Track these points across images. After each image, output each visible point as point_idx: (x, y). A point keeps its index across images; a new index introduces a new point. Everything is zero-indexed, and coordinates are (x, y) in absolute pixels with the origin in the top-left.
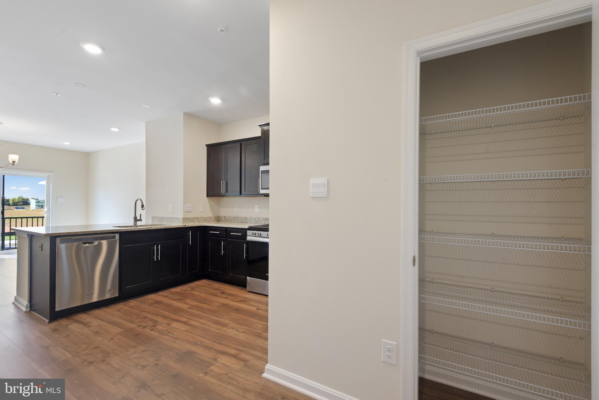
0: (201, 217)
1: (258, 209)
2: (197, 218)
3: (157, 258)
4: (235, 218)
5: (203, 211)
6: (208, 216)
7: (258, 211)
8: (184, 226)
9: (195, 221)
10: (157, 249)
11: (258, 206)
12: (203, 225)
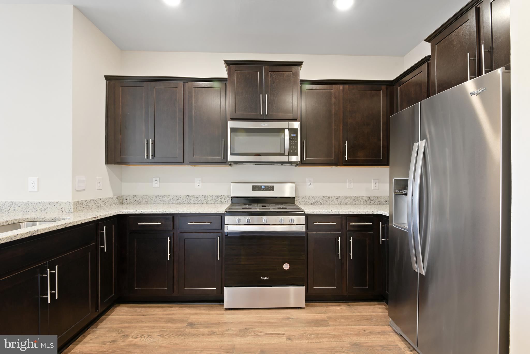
0: (99, 198)
1: (200, 183)
2: (94, 200)
3: (53, 295)
4: (156, 197)
5: (100, 188)
6: (109, 197)
7: (200, 186)
8: (95, 218)
9: (92, 206)
10: (53, 275)
11: (200, 179)
12: (121, 213)
